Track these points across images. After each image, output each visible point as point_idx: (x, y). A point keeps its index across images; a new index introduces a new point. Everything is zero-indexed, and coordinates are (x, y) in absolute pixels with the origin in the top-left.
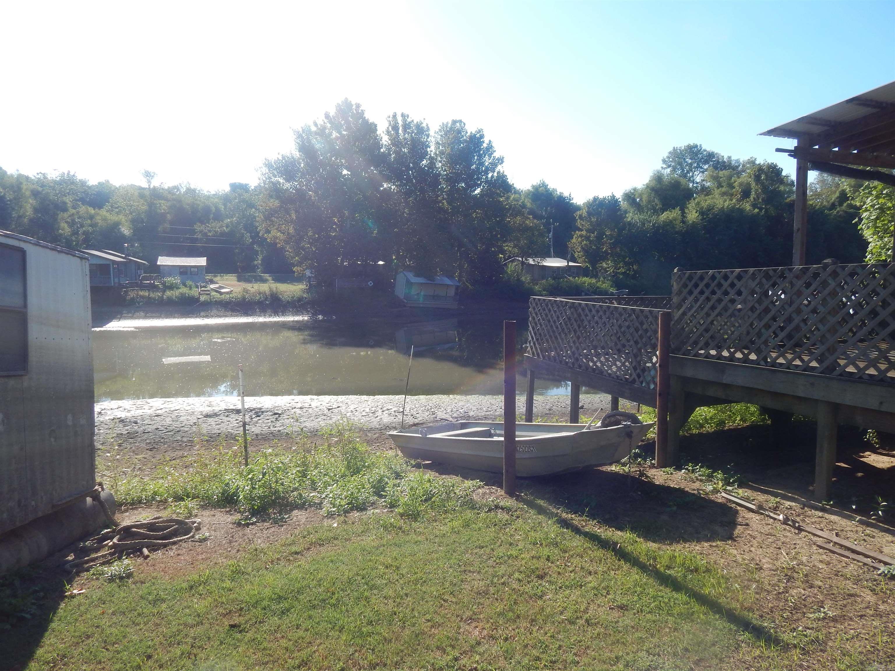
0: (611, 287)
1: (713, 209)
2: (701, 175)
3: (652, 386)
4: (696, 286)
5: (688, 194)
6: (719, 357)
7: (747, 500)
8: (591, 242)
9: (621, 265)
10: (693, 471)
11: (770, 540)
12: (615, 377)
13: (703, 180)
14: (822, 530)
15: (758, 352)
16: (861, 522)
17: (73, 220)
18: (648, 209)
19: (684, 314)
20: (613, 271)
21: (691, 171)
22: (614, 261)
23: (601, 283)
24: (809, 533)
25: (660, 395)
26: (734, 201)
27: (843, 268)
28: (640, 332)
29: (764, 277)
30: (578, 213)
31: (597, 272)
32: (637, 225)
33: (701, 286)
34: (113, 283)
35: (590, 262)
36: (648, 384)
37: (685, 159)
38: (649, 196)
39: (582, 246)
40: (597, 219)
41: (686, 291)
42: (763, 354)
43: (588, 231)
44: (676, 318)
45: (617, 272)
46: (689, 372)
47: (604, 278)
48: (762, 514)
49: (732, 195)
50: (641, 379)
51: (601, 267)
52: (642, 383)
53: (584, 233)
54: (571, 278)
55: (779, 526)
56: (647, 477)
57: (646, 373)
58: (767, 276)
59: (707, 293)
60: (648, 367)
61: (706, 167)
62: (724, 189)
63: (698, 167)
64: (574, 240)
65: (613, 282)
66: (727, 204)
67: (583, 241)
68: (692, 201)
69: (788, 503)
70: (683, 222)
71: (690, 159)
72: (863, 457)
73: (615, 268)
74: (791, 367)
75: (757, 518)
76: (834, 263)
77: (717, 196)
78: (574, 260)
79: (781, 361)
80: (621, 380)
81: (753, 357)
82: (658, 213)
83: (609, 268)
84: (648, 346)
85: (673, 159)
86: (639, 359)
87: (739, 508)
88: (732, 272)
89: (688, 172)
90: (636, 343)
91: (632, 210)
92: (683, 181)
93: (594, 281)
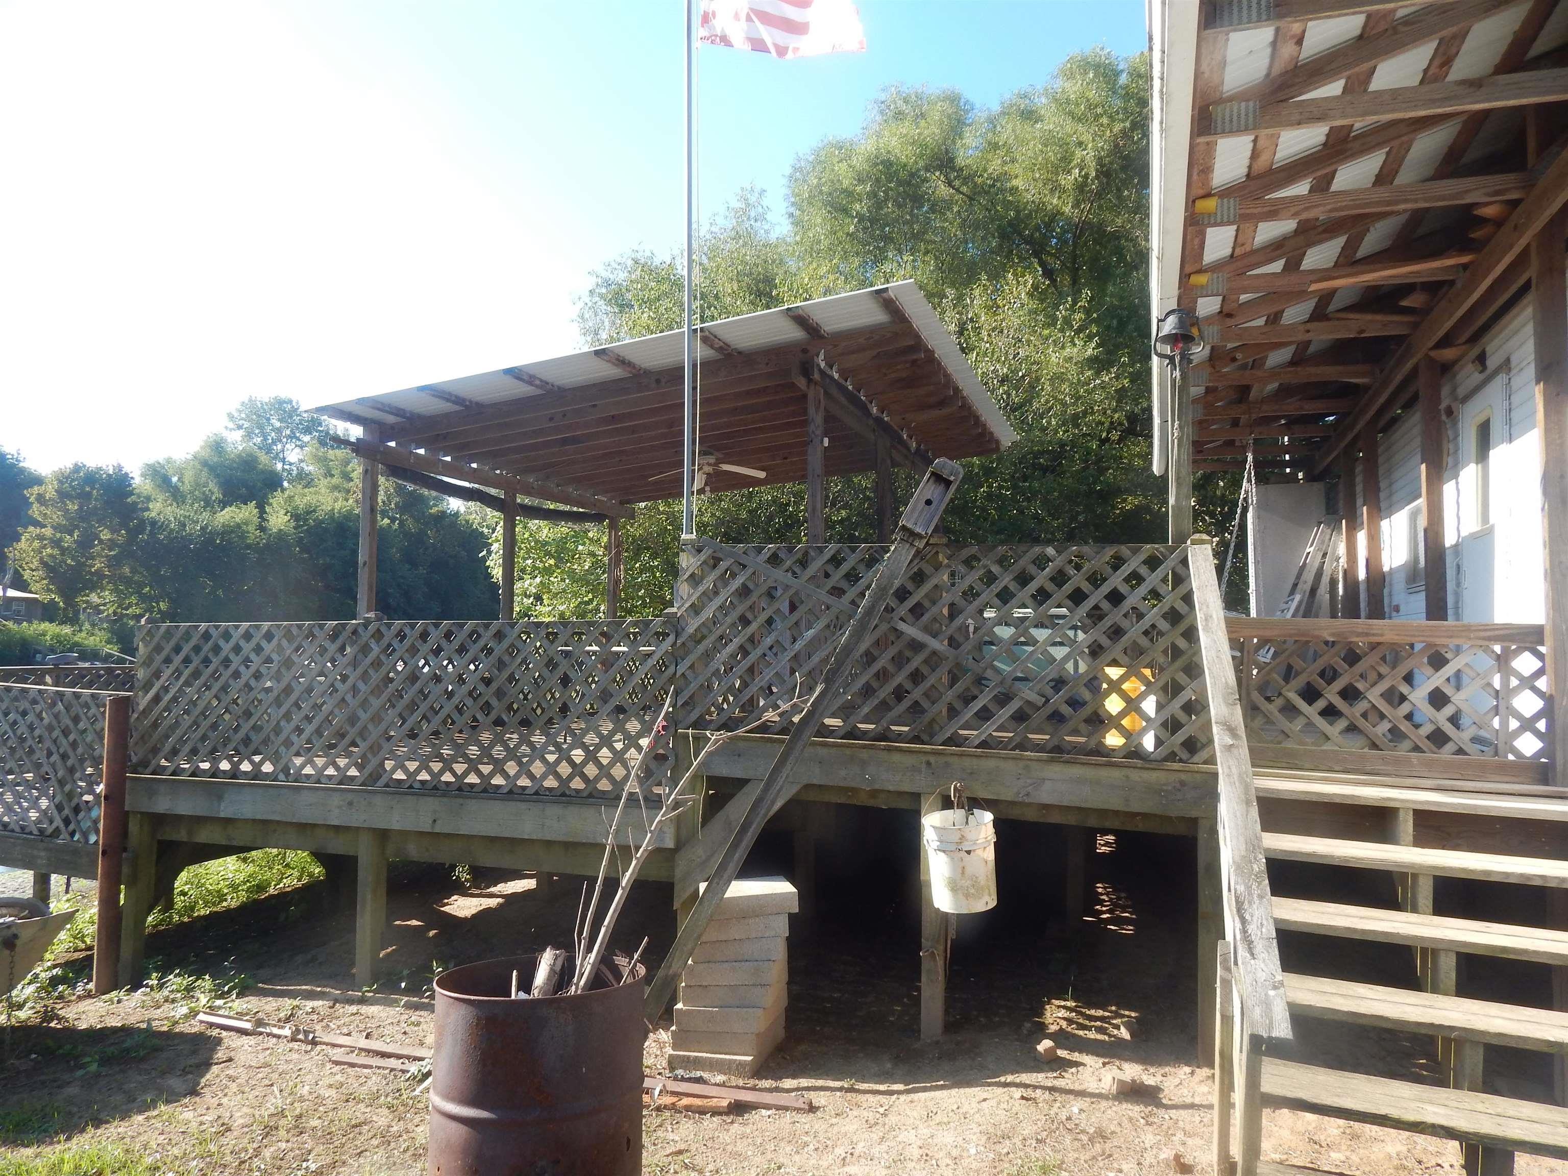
0: (108, 642)
1: (314, 511)
2: (298, 450)
3: (93, 839)
4: (177, 649)
5: (273, 482)
6: (215, 772)
7: (240, 1015)
8: (63, 551)
9: (134, 600)
10: (161, 986)
11: (260, 1076)
12: (18, 829)
13: (301, 461)
14: (349, 1034)
15: (275, 759)
16: (408, 1006)
18: (195, 500)
19: (157, 699)
20: (115, 613)
21: (280, 441)
22: (116, 591)
23: (83, 635)
24: (327, 1044)
25: (104, 853)
26: (351, 501)
27: (389, 626)
28: (72, 737)
29: (284, 636)
30: (36, 489)
31: (76, 613)
32: (167, 526)
33: (186, 649)
35: (61, 592)
36: (85, 835)
37: (268, 419)
38: (197, 476)
39: (41, 559)
40: (81, 508)
41: (159, 658)
42: (283, 762)
43: (56, 528)
44: (141, 708)
45: (123, 615)
46: (163, 805)
47: (93, 625)
48: (261, 1033)
49: (348, 491)
50: (72, 827)
51: (87, 602)
52: (72, 834)
53: (48, 532)
54: (10, 624)
55: (283, 1046)
56: (60, 1019)
57: (82, 815)
58: (288, 635)
59: (196, 661)
60: (87, 802)
61: (306, 438)
62: (336, 481)
63: (292, 437)
64: (23, 544)
65: (112, 632)
66: (338, 506)
67: (44, 547)
68: (278, 493)
69: (309, 1005)
70: (262, 529)
71: (279, 420)
72: (447, 904)
73: (119, 606)
74: (323, 780)
75: (252, 1043)
76: (378, 619)
77: (323, 491)
78: (21, 585)
79: (308, 770)
80: (31, 833)
81: (267, 768)
82: (213, 507)
83: (104, 605)
84: (88, 763)
85: (247, 416)
86: (68, 788)
87: (224, 1034)
88: (237, 627)
89: (274, 442)
90: (64, 757)
91: (161, 497)
92: (263, 458)
93: (67, 630)
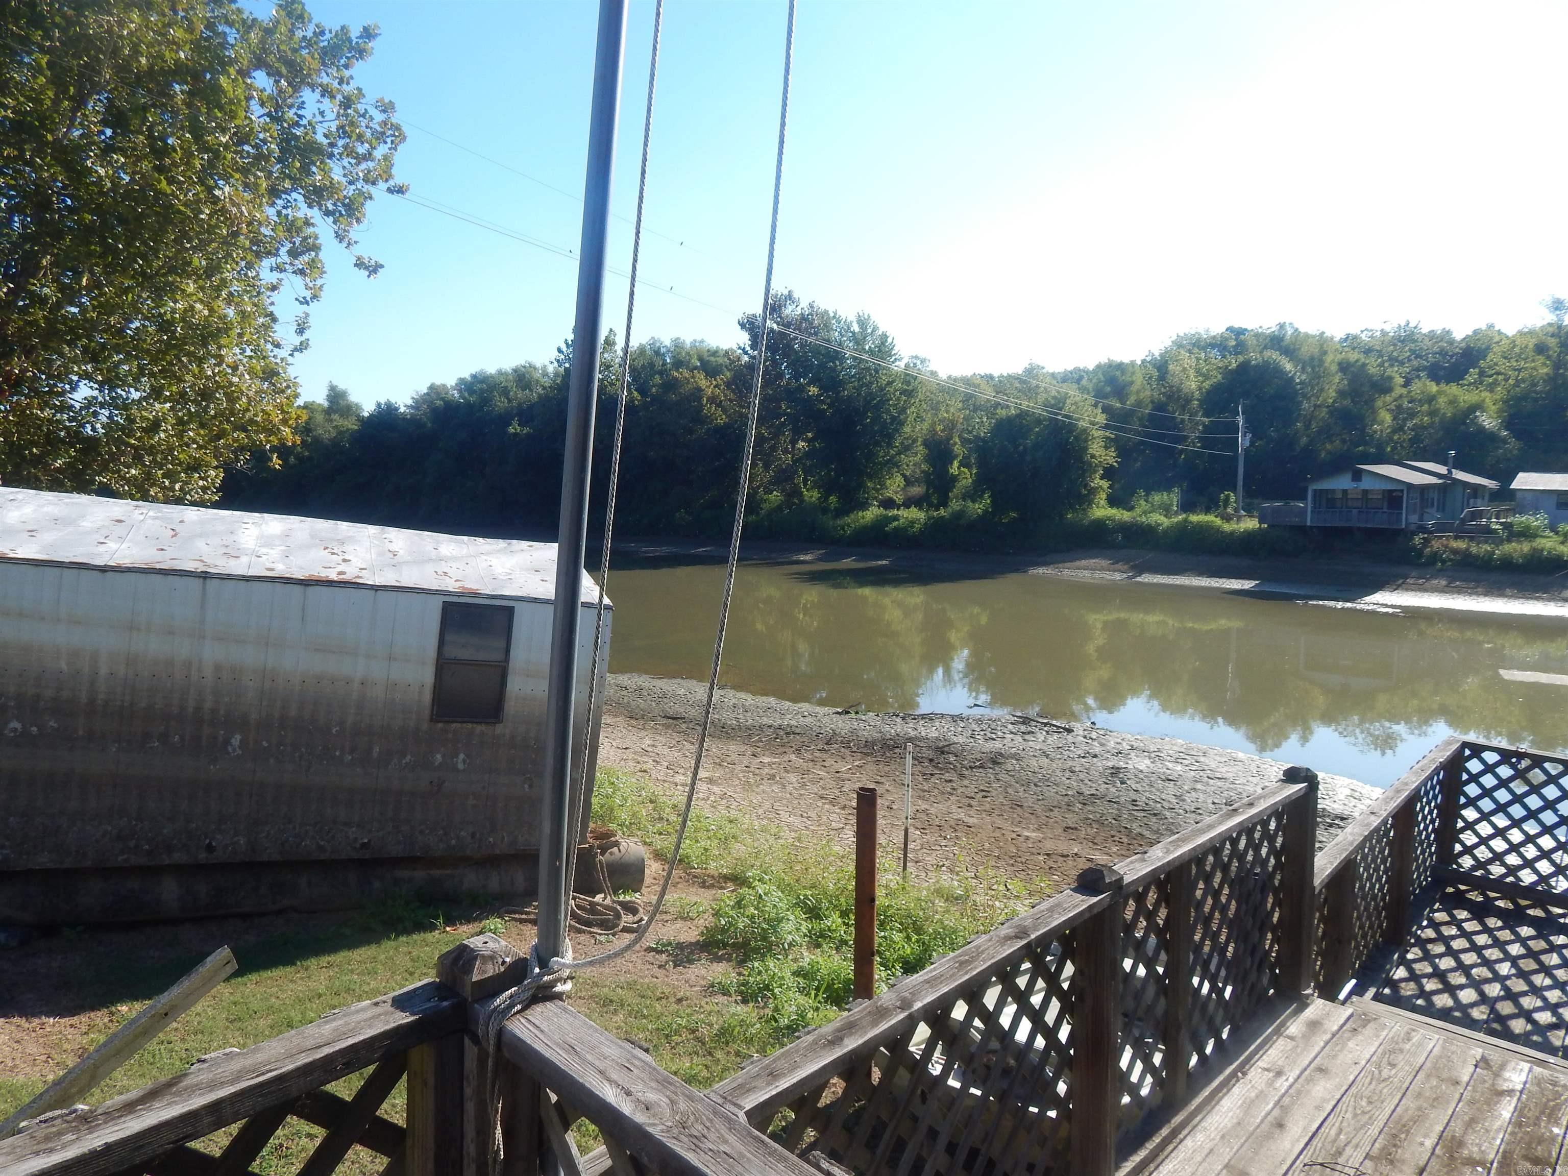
17: (1399, 407)
34: (1404, 523)
